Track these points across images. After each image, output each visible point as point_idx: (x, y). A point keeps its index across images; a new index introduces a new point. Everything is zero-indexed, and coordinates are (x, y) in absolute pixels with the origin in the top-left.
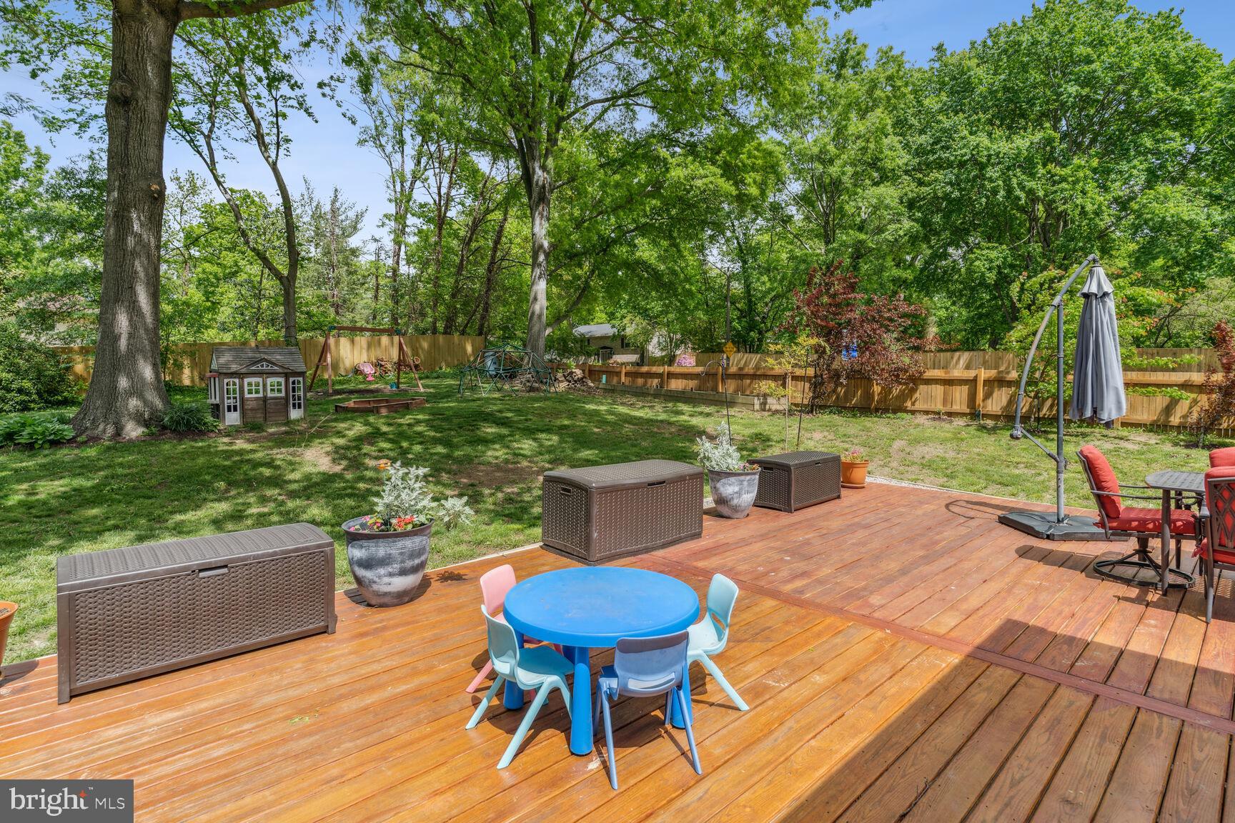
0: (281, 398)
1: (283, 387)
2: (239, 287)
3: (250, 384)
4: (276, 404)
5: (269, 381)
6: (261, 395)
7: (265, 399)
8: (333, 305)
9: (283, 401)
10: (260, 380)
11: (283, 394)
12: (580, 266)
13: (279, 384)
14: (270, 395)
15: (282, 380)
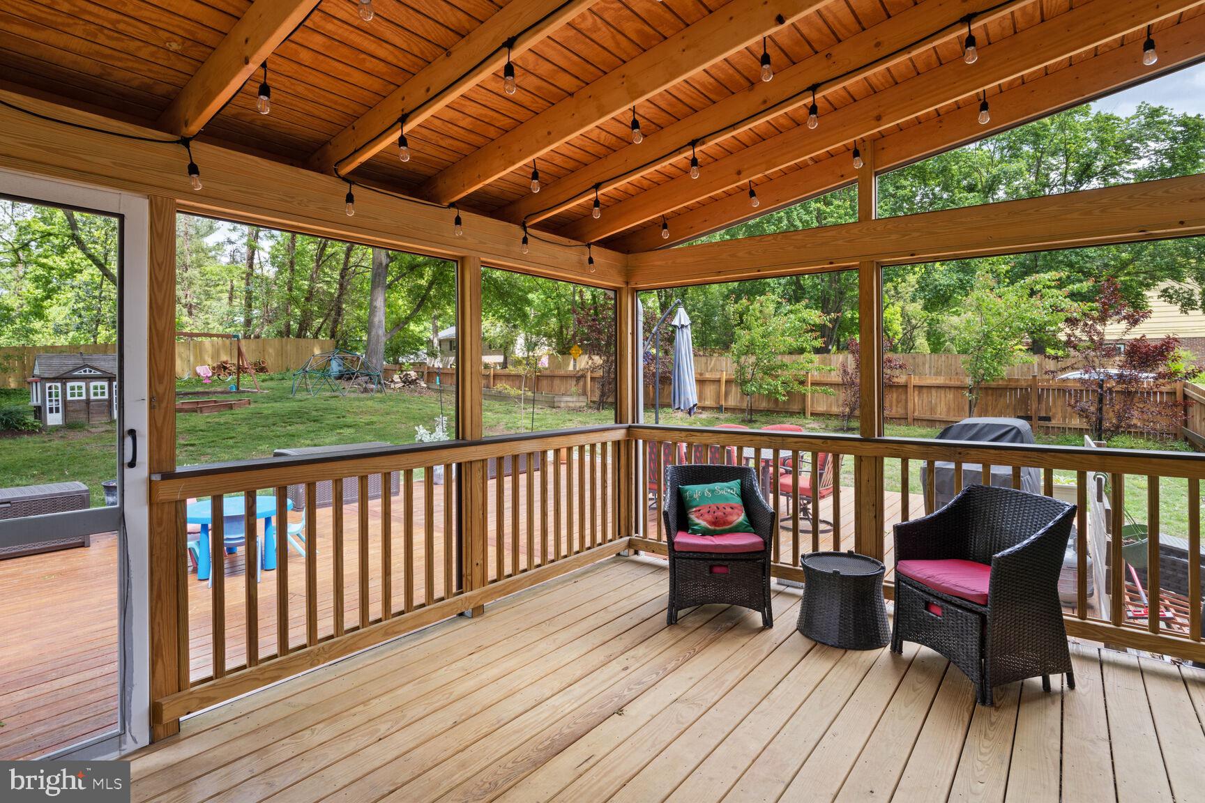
0: (104, 400)
1: (106, 390)
2: (77, 290)
3: (73, 388)
4: (99, 406)
5: (92, 384)
6: (84, 397)
7: (88, 401)
8: (185, 306)
9: (107, 403)
10: (83, 384)
11: (106, 397)
12: (421, 276)
13: (102, 388)
14: (92, 397)
15: (106, 384)
